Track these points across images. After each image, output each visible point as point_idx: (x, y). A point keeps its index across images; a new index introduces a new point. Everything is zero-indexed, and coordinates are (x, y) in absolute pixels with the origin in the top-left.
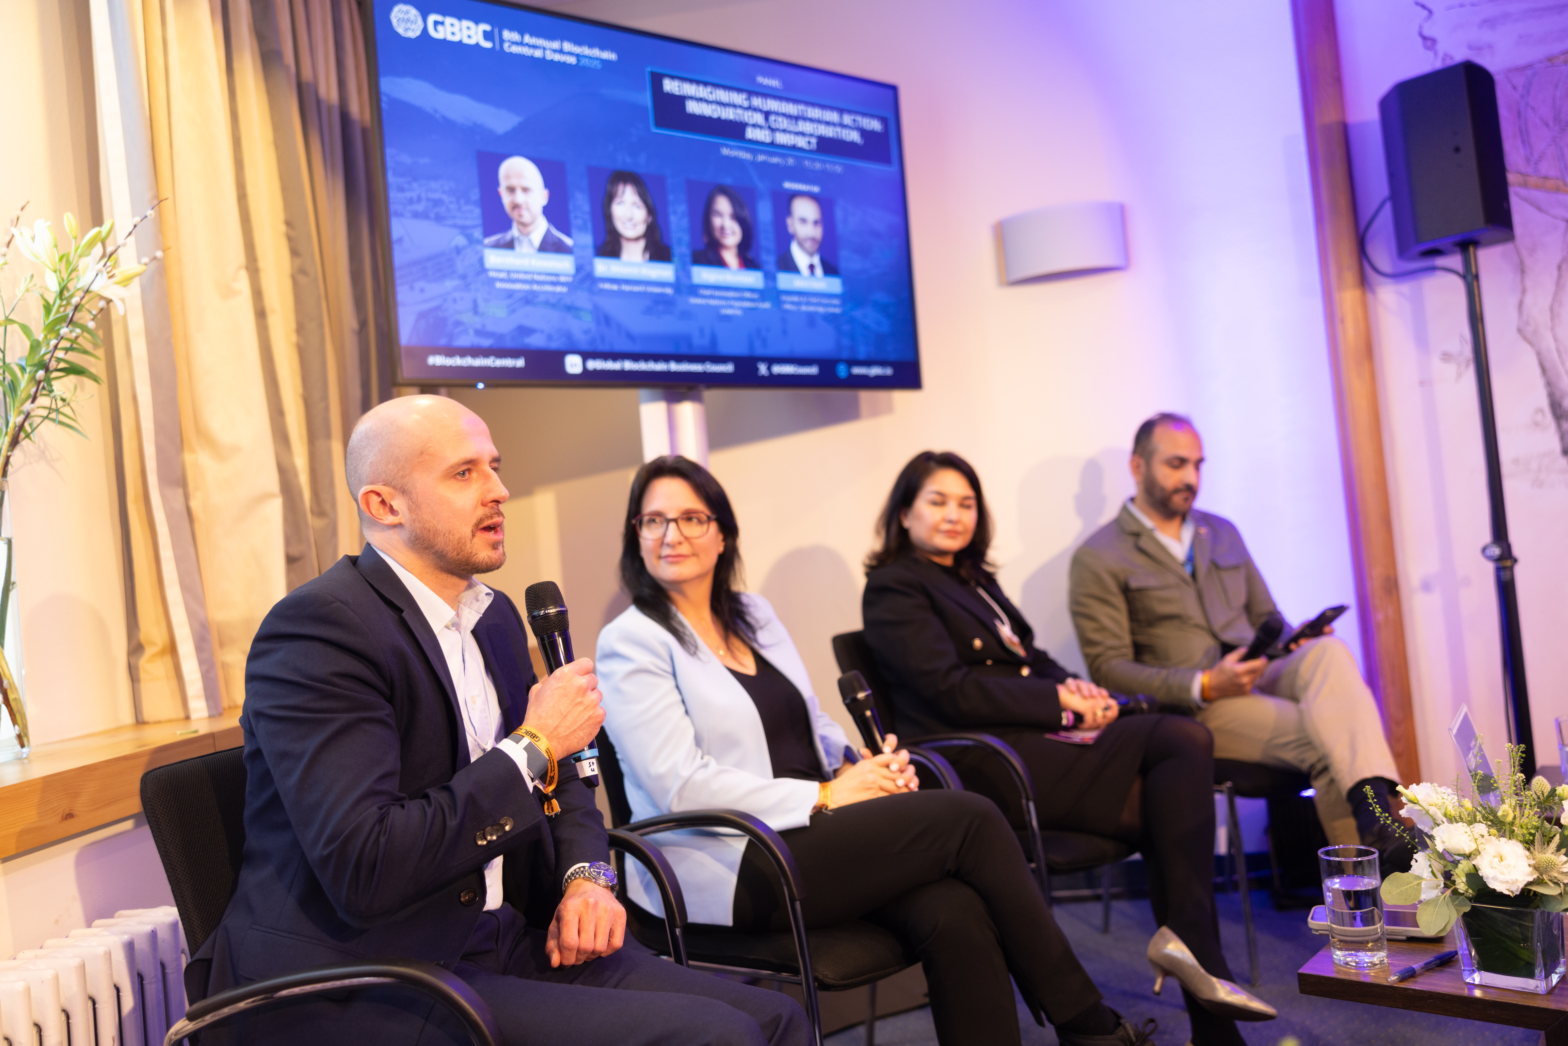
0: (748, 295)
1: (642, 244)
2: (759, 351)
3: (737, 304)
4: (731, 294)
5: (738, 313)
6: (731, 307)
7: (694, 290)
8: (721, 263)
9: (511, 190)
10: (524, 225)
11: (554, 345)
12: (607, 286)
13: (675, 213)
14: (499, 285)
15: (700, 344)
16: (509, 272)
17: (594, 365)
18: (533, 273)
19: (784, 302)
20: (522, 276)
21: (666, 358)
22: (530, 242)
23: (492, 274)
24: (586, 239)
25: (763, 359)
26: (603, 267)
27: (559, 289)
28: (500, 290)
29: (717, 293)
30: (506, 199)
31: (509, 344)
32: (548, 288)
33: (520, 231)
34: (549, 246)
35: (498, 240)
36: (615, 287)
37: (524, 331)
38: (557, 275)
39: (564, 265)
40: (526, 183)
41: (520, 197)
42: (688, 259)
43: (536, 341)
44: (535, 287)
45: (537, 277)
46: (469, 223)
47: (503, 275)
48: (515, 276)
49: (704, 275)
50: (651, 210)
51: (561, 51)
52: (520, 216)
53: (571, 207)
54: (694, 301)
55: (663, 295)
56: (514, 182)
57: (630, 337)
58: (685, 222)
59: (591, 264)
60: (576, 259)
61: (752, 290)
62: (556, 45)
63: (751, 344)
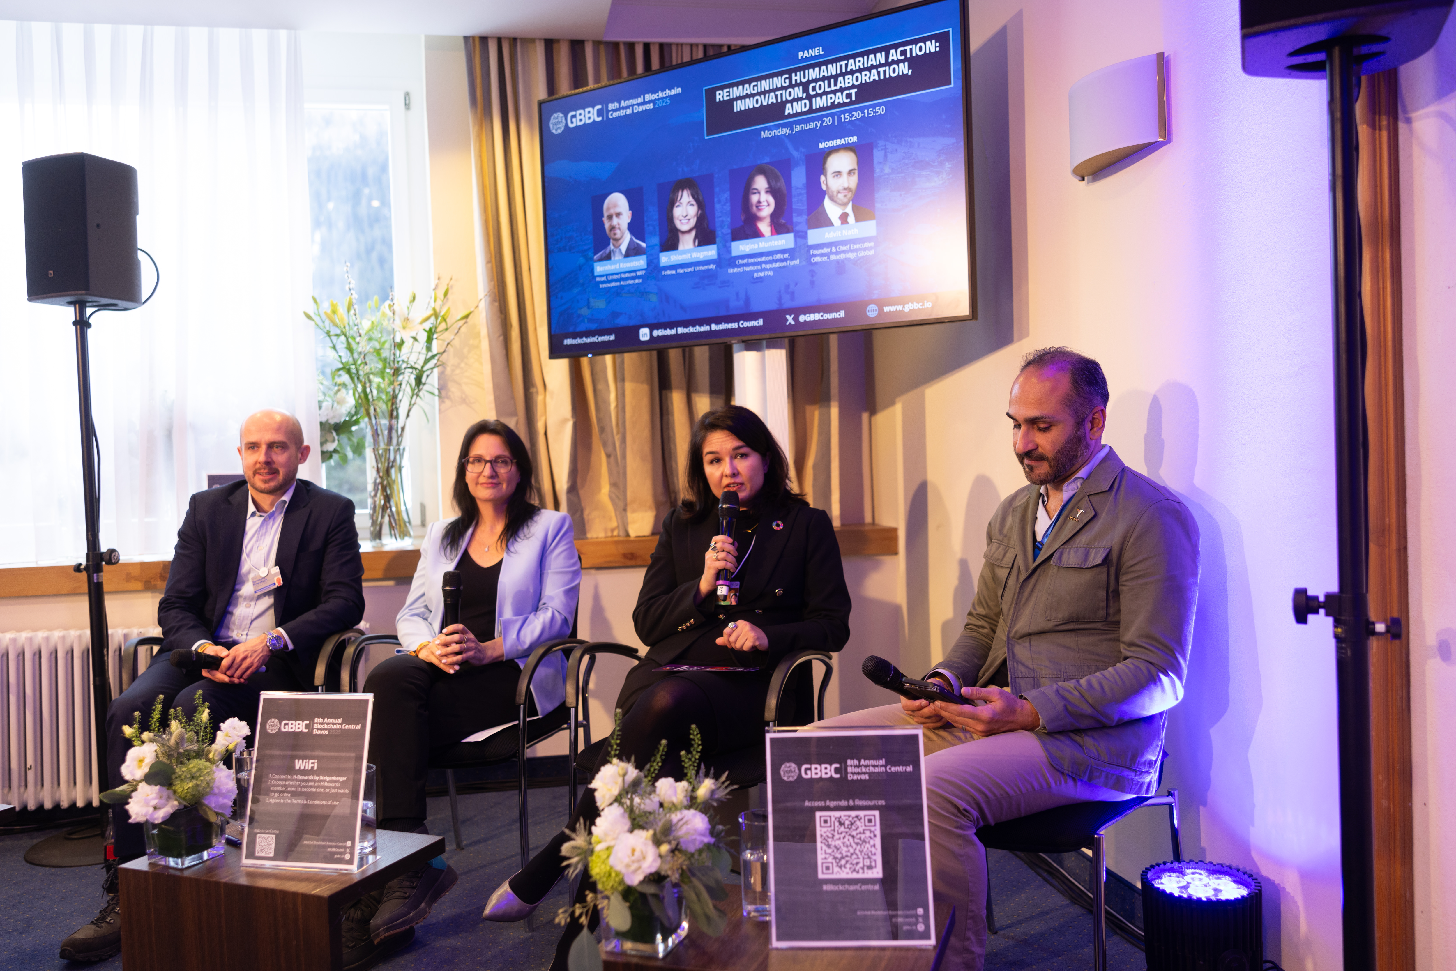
0: (779, 256)
1: (693, 233)
2: (787, 304)
3: (768, 266)
4: (764, 259)
5: (771, 273)
6: (765, 270)
7: (732, 261)
8: (757, 234)
9: (610, 217)
10: (617, 240)
11: (633, 323)
12: (668, 272)
13: (719, 202)
14: (601, 286)
15: (736, 305)
16: (607, 275)
17: (656, 333)
18: (620, 273)
19: (815, 256)
20: (615, 277)
21: (708, 321)
22: (620, 251)
23: (598, 279)
24: (656, 240)
25: (790, 311)
26: (666, 259)
27: (636, 281)
28: (603, 289)
29: (750, 261)
30: (607, 225)
31: (607, 326)
32: (630, 282)
33: (614, 245)
34: (633, 251)
35: (602, 254)
36: (673, 272)
37: (615, 315)
38: (635, 271)
39: (639, 263)
40: (618, 210)
41: (615, 221)
42: (729, 237)
43: (622, 321)
44: (622, 283)
45: (623, 276)
46: (586, 247)
47: (604, 279)
48: (611, 277)
49: (742, 247)
50: (700, 205)
51: (644, 103)
52: (615, 234)
53: (645, 219)
54: (731, 271)
55: (708, 270)
56: (612, 211)
57: (683, 308)
58: (728, 207)
59: (658, 258)
60: (647, 257)
61: (783, 252)
62: (640, 100)
63: (780, 298)
